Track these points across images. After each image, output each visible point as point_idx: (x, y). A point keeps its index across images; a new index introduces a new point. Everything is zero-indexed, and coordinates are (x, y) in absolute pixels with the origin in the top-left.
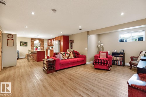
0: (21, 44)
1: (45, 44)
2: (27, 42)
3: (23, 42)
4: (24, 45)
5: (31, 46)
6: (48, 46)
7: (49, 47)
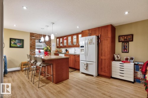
0: (10, 43)
1: (53, 45)
2: (23, 40)
3: (15, 39)
4: (18, 45)
5: (31, 47)
6: (57, 47)
7: (58, 49)
